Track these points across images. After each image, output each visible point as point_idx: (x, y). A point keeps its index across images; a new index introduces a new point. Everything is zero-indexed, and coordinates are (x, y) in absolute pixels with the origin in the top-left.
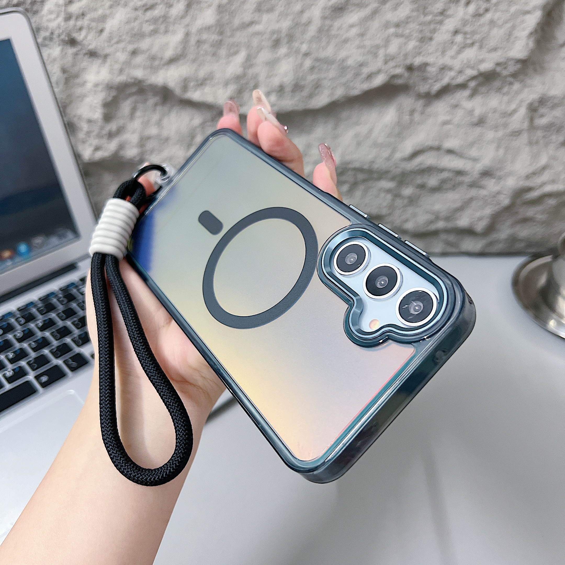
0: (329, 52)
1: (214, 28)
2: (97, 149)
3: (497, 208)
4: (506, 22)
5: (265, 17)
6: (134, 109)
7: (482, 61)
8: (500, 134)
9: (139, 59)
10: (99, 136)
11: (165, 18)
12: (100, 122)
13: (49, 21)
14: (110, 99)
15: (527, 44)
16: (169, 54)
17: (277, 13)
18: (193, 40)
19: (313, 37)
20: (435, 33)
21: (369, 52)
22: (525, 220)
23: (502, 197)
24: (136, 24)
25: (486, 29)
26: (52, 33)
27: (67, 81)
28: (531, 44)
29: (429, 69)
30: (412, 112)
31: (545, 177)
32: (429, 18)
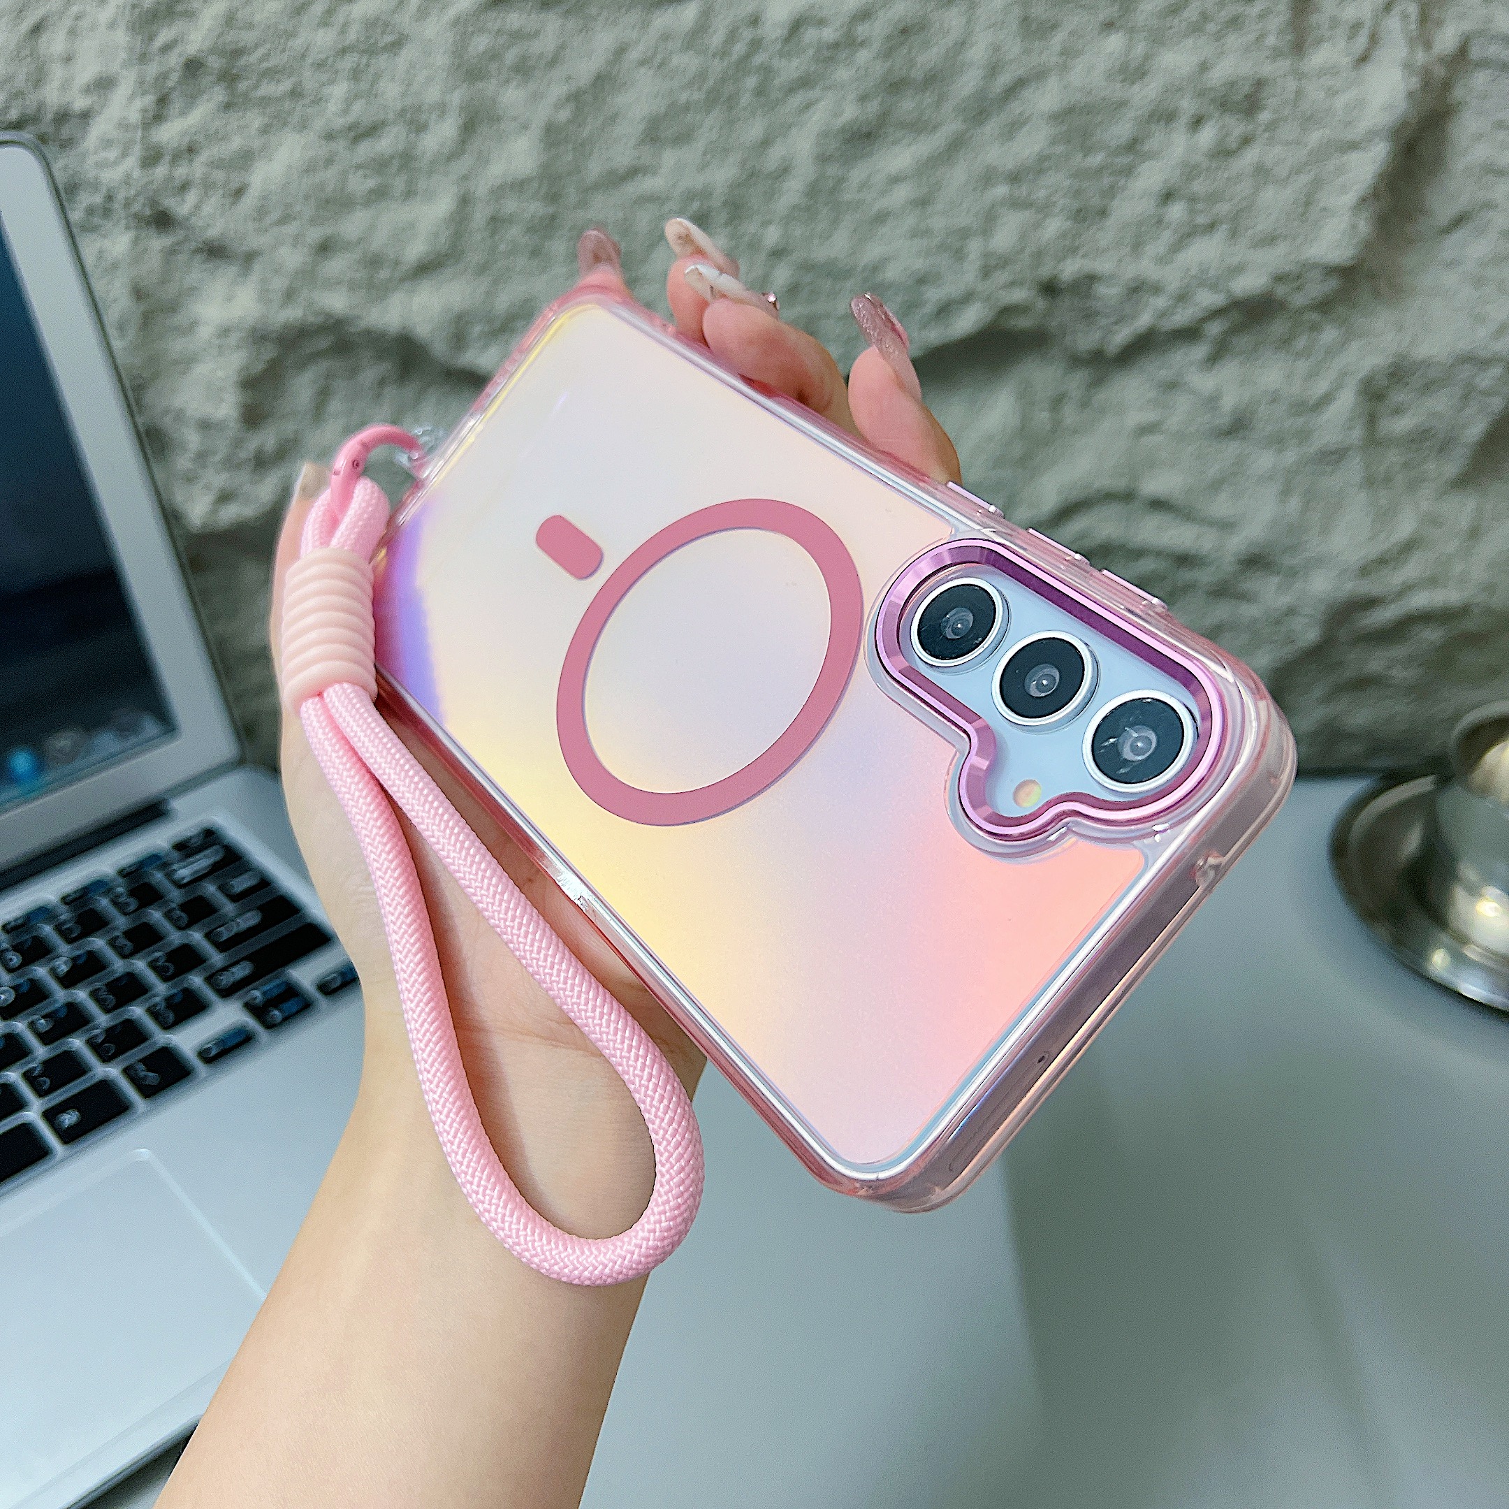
0: (837, 246)
1: (536, 185)
2: (225, 497)
3: (1287, 652)
4: (1297, 171)
5: (669, 157)
6: (323, 395)
7: (1238, 269)
8: (1290, 456)
9: (337, 265)
10: (230, 464)
11: (406, 159)
12: (234, 426)
13: (102, 165)
14: (259, 367)
15: (1354, 227)
16: (415, 250)
17: (700, 145)
18: (480, 216)
19: (795, 207)
20: (1113, 198)
21: (942, 247)
22: (1363, 683)
23: (1298, 624)
24: (330, 176)
25: (1244, 188)
26: (110, 198)
27: (147, 320)
28: (1364, 227)
29: (1102, 290)
30: (1057, 402)
31: (1411, 570)
32: (1097, 159)
